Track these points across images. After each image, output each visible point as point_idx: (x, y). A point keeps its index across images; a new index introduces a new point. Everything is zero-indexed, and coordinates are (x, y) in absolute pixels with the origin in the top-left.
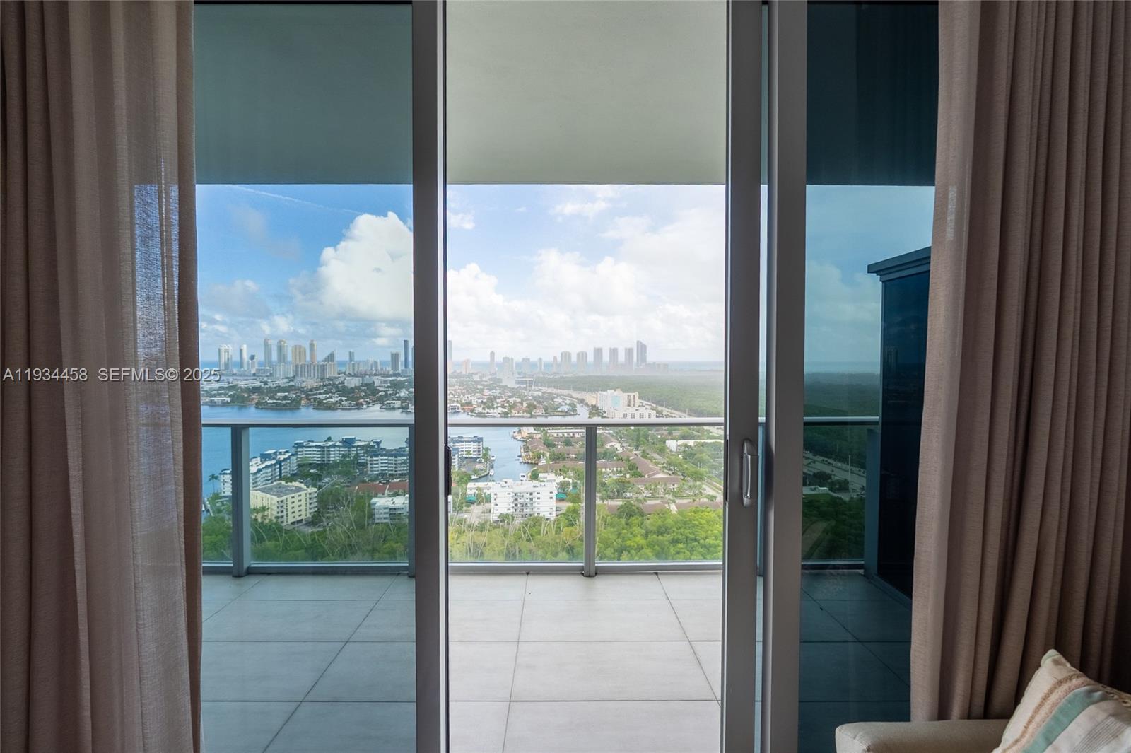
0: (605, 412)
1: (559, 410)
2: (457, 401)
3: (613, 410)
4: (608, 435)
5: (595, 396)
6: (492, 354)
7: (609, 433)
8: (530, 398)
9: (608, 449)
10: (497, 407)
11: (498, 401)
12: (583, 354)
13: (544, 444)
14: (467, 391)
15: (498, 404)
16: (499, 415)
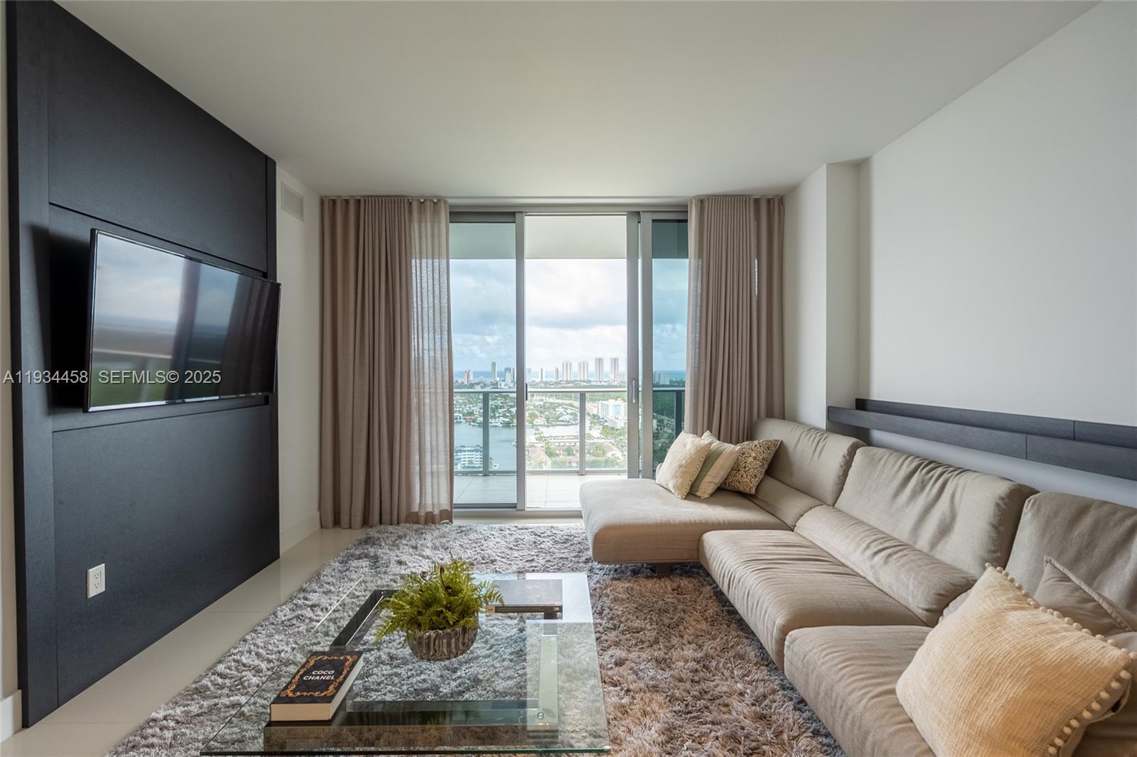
0: (606, 421)
1: (561, 419)
2: (459, 411)
3: (613, 419)
4: (609, 444)
5: (596, 405)
6: (494, 364)
7: (610, 443)
8: (532, 407)
9: (609, 458)
10: (499, 417)
11: (500, 411)
12: (584, 364)
13: (546, 452)
14: (469, 401)
15: (500, 413)
16: (501, 425)
